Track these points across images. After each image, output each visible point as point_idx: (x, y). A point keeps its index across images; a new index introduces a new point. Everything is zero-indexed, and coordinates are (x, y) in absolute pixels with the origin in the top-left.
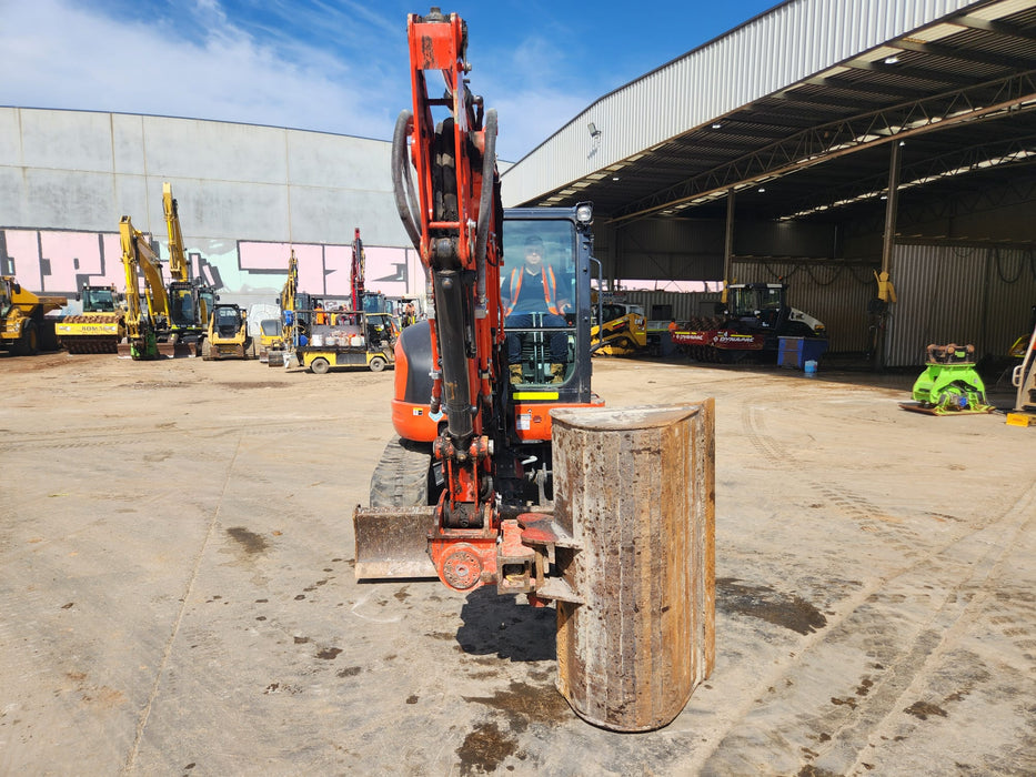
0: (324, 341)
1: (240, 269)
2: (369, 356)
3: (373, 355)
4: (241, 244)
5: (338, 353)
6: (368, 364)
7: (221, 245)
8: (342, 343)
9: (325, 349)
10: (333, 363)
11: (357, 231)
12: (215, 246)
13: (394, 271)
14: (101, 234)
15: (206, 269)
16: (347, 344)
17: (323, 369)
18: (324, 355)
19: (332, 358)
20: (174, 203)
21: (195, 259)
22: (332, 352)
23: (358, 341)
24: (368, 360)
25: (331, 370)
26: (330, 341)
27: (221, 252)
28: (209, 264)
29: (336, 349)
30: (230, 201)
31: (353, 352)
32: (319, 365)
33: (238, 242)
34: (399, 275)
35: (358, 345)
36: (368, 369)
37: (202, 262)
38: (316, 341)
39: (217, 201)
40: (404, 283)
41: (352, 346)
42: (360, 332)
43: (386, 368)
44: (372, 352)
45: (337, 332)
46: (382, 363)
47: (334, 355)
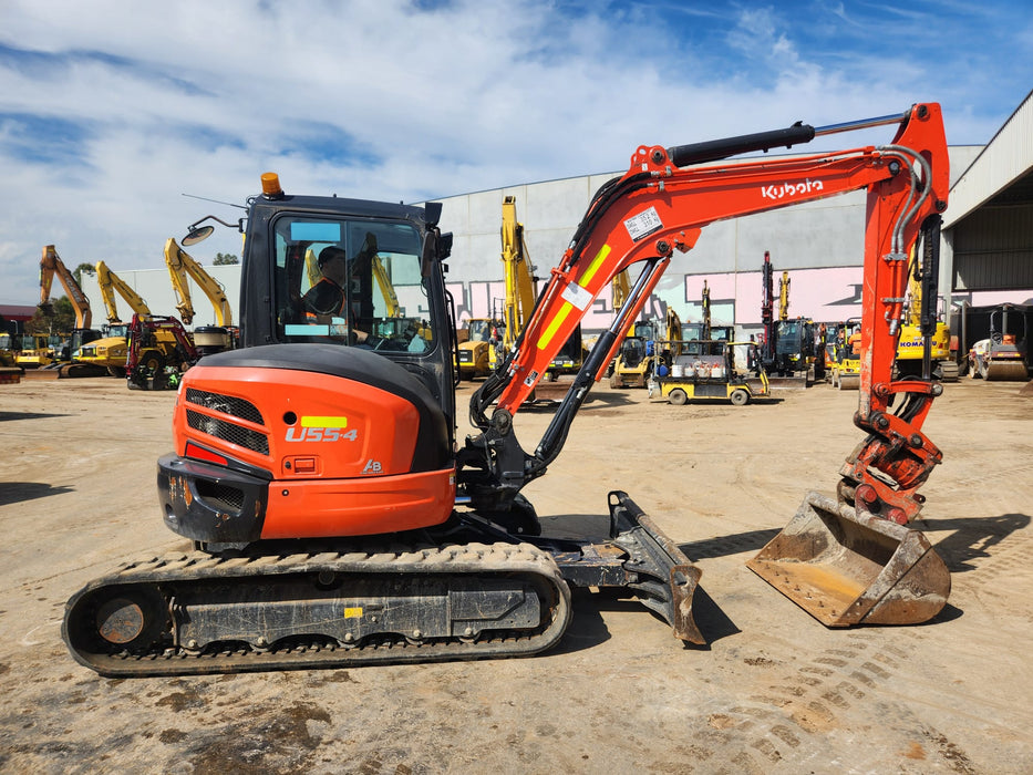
0: (683, 371)
1: (687, 302)
2: (730, 389)
3: (734, 388)
4: (688, 278)
5: (696, 384)
6: (728, 397)
7: (670, 280)
8: (702, 374)
9: (684, 380)
10: (691, 395)
11: (767, 254)
12: (665, 282)
13: (851, 293)
15: (656, 303)
16: (707, 375)
17: (681, 400)
18: (682, 386)
19: (690, 390)
22: (690, 383)
23: (717, 372)
24: (729, 395)
25: (688, 402)
26: (689, 372)
27: (670, 287)
28: (659, 300)
29: (695, 380)
31: (712, 384)
32: (677, 396)
33: (686, 276)
34: (857, 296)
35: (719, 376)
36: (729, 402)
37: (654, 298)
38: (676, 372)
41: (710, 378)
42: (723, 362)
43: (749, 402)
44: (735, 383)
45: (699, 362)
46: (744, 395)
47: (693, 386)
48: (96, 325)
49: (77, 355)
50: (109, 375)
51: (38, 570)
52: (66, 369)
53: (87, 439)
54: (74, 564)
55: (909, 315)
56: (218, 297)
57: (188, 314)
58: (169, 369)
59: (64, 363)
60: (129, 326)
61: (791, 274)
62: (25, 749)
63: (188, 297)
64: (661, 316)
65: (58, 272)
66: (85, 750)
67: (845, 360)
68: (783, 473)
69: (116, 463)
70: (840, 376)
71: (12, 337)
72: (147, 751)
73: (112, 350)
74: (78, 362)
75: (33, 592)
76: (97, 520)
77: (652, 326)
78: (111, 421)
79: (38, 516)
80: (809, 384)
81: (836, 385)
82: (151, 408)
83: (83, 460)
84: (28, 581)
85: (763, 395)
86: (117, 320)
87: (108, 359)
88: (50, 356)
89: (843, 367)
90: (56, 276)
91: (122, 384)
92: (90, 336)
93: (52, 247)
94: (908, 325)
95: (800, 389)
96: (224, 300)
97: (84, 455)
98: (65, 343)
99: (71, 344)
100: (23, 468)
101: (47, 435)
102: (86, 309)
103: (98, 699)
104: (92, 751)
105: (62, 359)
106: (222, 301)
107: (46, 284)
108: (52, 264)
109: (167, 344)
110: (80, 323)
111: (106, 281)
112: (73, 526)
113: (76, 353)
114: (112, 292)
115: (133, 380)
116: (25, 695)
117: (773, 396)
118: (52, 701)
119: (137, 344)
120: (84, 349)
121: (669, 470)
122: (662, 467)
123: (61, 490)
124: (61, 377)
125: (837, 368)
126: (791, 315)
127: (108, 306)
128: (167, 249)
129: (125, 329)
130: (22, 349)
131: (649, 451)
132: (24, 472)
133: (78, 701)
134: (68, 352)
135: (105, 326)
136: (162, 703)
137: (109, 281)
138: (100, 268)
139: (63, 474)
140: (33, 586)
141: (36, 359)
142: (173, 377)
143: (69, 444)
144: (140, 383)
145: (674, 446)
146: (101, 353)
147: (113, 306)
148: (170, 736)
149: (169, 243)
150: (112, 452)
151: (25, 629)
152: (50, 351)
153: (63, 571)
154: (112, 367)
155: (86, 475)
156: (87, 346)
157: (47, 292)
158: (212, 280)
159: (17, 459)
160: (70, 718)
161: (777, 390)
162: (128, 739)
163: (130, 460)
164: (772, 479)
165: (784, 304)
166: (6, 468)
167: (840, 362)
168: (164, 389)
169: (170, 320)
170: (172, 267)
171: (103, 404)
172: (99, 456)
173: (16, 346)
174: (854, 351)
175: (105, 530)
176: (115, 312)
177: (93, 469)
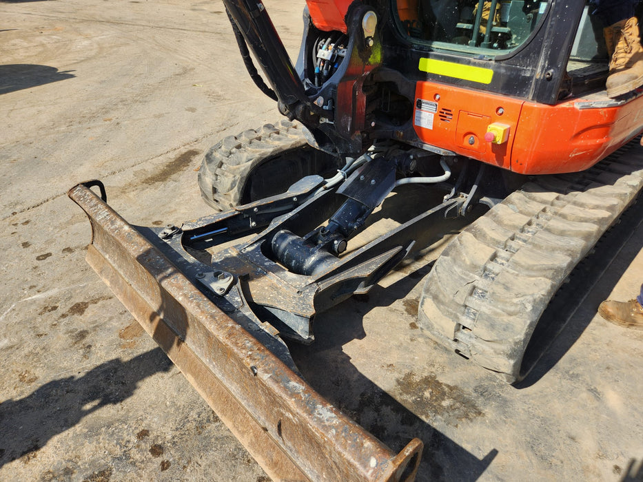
51: (29, 190)
53: (91, 21)
69: (111, 47)
75: (20, 228)
76: (93, 117)
79: (42, 108)
83: (86, 43)
84: (18, 208)
97: (87, 37)
100: (40, 49)
101: (63, 15)
112: (71, 124)
123: (66, 76)
132: (40, 53)
139: (70, 56)
140: (20, 218)
143: (77, 26)
153: (53, 193)
155: (88, 59)
159: (37, 39)
163: (122, 45)
166: (27, 48)
172: (97, 39)
175: (99, 131)
177: (93, 53)
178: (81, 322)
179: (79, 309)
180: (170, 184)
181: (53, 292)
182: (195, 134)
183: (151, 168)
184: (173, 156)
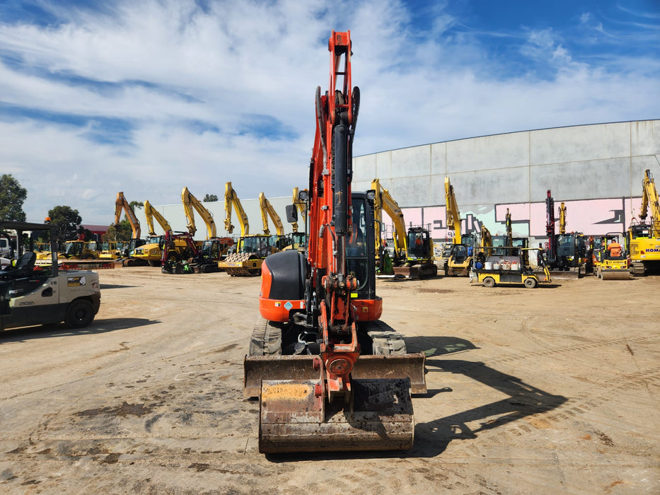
0: (492, 266)
1: (496, 222)
2: (524, 278)
3: (526, 277)
4: (497, 206)
5: (501, 275)
6: (523, 283)
7: (485, 208)
8: (505, 267)
9: (493, 271)
10: (498, 281)
11: (549, 192)
12: (482, 209)
13: (612, 216)
14: (423, 208)
15: (476, 223)
16: (508, 269)
17: (491, 284)
18: (491, 275)
19: (497, 278)
20: (451, 188)
21: (470, 217)
22: (497, 274)
23: (515, 267)
24: (523, 280)
25: (496, 285)
26: (496, 267)
27: (485, 212)
28: (477, 220)
29: (500, 272)
30: (492, 181)
31: (512, 274)
32: (488, 281)
33: (496, 205)
34: (616, 218)
35: (516, 269)
36: (523, 286)
37: (474, 219)
38: (488, 266)
39: (484, 182)
40: (622, 224)
41: (510, 270)
42: (519, 260)
43: (537, 286)
44: (527, 274)
45: (503, 261)
46: (533, 282)
47: (498, 276)
48: (143, 237)
49: (133, 254)
50: (149, 265)
51: (165, 354)
52: (126, 261)
53: (154, 298)
54: (180, 353)
55: (651, 231)
56: (209, 220)
57: (193, 230)
58: (184, 262)
59: (125, 258)
60: (161, 237)
61: (566, 204)
62: (197, 412)
63: (193, 221)
64: (479, 231)
65: (125, 207)
66: (220, 413)
67: (605, 261)
68: (552, 326)
69: (175, 311)
70: (602, 271)
71: (97, 243)
72: (245, 415)
73: (152, 251)
74: (133, 258)
76: (180, 335)
77: (473, 237)
78: (160, 290)
79: (151, 333)
80: (581, 276)
81: (600, 277)
82: (179, 284)
83: (158, 309)
84: (163, 358)
85: (546, 282)
86: (153, 234)
87: (150, 256)
88: (118, 254)
89: (604, 265)
90: (123, 208)
91: (159, 270)
92: (140, 243)
93: (122, 193)
94: (651, 238)
95: (574, 279)
96: (212, 222)
97: (156, 306)
98: (126, 247)
99: (130, 247)
100: (130, 312)
102: (138, 228)
103: (218, 399)
104: (224, 414)
105: (125, 256)
106: (210, 222)
107: (118, 214)
108: (121, 202)
109: (180, 247)
110: (134, 236)
111: (149, 212)
112: (170, 337)
113: (132, 252)
114: (152, 218)
115: (165, 268)
116: (187, 396)
117: (552, 283)
118: (199, 399)
119: (168, 248)
120: (137, 251)
121: (480, 323)
122: (476, 321)
123: (155, 322)
124: (124, 266)
125: (601, 266)
126: (568, 231)
127: (150, 226)
128: (183, 193)
129: (159, 239)
130: (101, 250)
131: (469, 312)
132: (132, 313)
133: (210, 399)
134: (127, 252)
135: (148, 237)
136: (244, 401)
137: (151, 211)
138: (146, 205)
139: (152, 315)
141: (110, 256)
142: (186, 267)
143: (146, 301)
144: (169, 270)
145: (484, 311)
146: (146, 253)
147: (152, 226)
148: (252, 411)
149: (184, 190)
150: (171, 305)
151: (174, 375)
152: (117, 252)
154: (152, 261)
155: (163, 315)
156: (138, 249)
157: (118, 218)
158: (207, 211)
159: (124, 307)
160: (209, 404)
161: (556, 279)
162: (237, 411)
163: (181, 309)
164: (544, 330)
165: (563, 224)
167: (602, 261)
168: (181, 273)
169: (185, 234)
170: (185, 204)
171: (152, 281)
172: (165, 307)
173: (99, 249)
174: (611, 255)
175: (186, 339)
176: (153, 229)
177: (165, 313)
178: (206, 376)
179: (204, 375)
180: (227, 352)
181: (192, 372)
182: (235, 340)
183: (216, 349)
184: (226, 346)
